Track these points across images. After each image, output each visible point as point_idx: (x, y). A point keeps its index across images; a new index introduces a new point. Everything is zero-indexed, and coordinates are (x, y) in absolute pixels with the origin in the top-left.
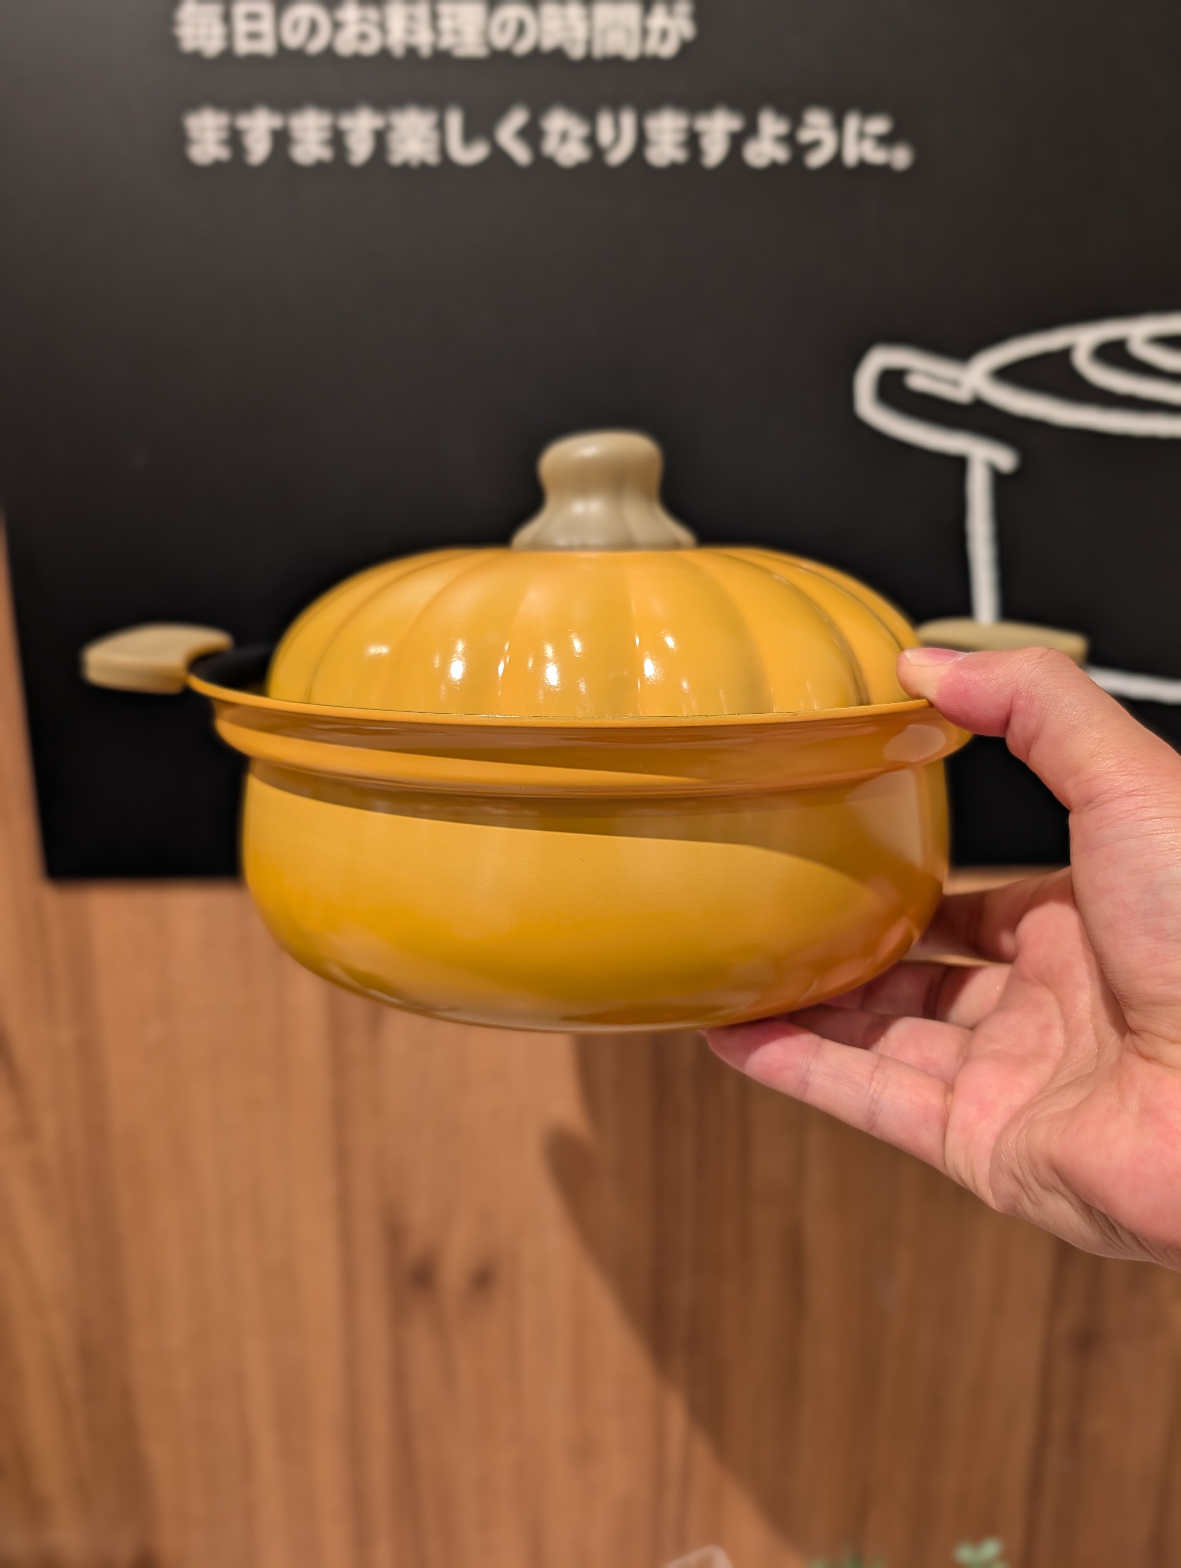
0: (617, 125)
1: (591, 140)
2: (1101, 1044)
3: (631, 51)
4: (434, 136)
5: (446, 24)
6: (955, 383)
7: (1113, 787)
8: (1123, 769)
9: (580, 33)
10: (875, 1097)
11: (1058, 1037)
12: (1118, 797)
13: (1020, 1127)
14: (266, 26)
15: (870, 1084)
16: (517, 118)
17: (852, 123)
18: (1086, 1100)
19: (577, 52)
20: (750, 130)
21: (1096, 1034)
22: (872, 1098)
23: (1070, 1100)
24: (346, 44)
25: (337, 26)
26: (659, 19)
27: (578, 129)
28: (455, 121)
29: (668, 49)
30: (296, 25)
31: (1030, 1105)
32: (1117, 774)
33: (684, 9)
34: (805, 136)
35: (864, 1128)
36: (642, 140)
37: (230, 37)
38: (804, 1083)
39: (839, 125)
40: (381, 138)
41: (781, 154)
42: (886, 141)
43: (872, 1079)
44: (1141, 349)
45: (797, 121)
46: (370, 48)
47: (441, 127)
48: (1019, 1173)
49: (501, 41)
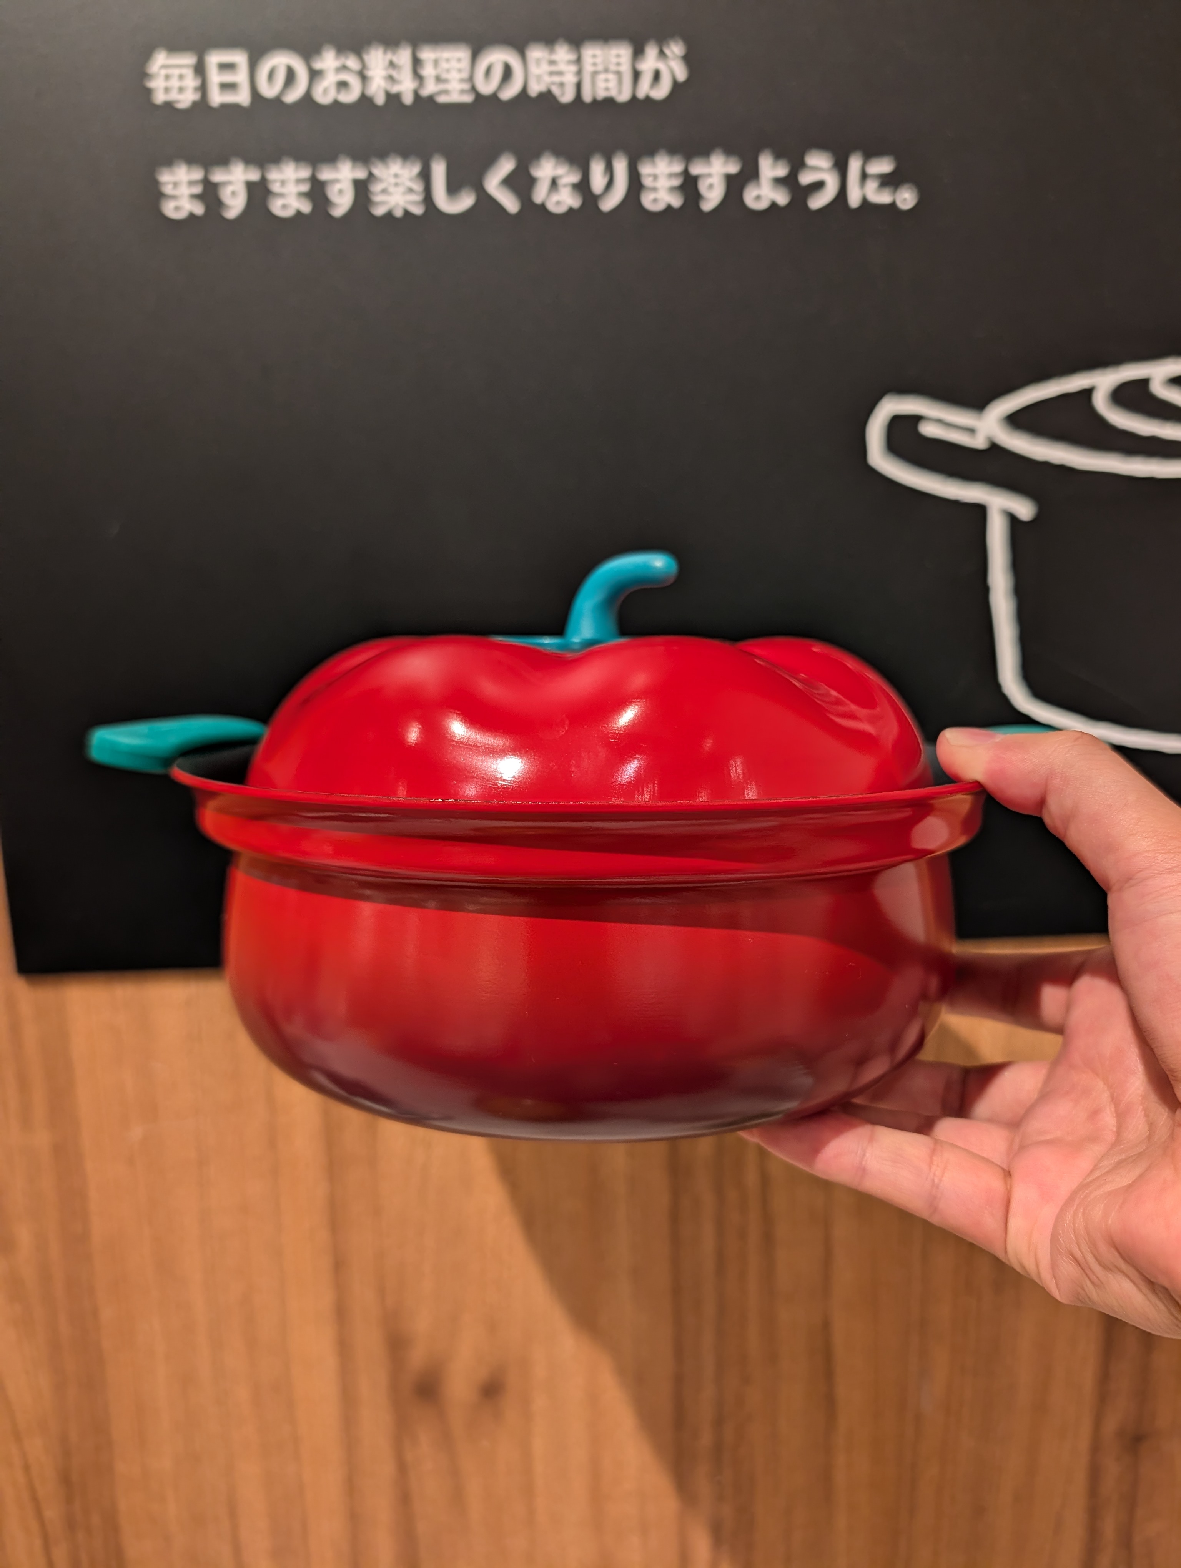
0: (609, 169)
1: (583, 187)
2: (1151, 1125)
3: (624, 96)
4: (418, 187)
5: (428, 71)
6: (971, 431)
7: (1154, 864)
8: (1163, 847)
9: (570, 79)
10: (936, 1181)
11: (1109, 1119)
12: (1159, 874)
13: (1075, 1206)
14: (241, 77)
15: (930, 1168)
16: (506, 166)
17: (855, 164)
18: (1141, 1176)
19: (567, 96)
20: (750, 174)
21: (1147, 1115)
22: (933, 1181)
23: (1124, 1179)
24: (325, 93)
25: (315, 75)
26: (650, 62)
27: (569, 177)
28: (439, 170)
29: (661, 92)
30: (271, 75)
31: (1083, 1186)
32: (1157, 852)
33: (676, 49)
34: (806, 178)
35: (925, 1214)
36: (636, 184)
37: (203, 88)
38: (863, 1171)
39: (841, 168)
40: (362, 188)
41: (782, 198)
42: (888, 181)
43: (931, 1163)
44: (1160, 390)
45: (798, 165)
46: (350, 97)
47: (425, 176)
48: (1078, 1255)
49: (486, 88)
